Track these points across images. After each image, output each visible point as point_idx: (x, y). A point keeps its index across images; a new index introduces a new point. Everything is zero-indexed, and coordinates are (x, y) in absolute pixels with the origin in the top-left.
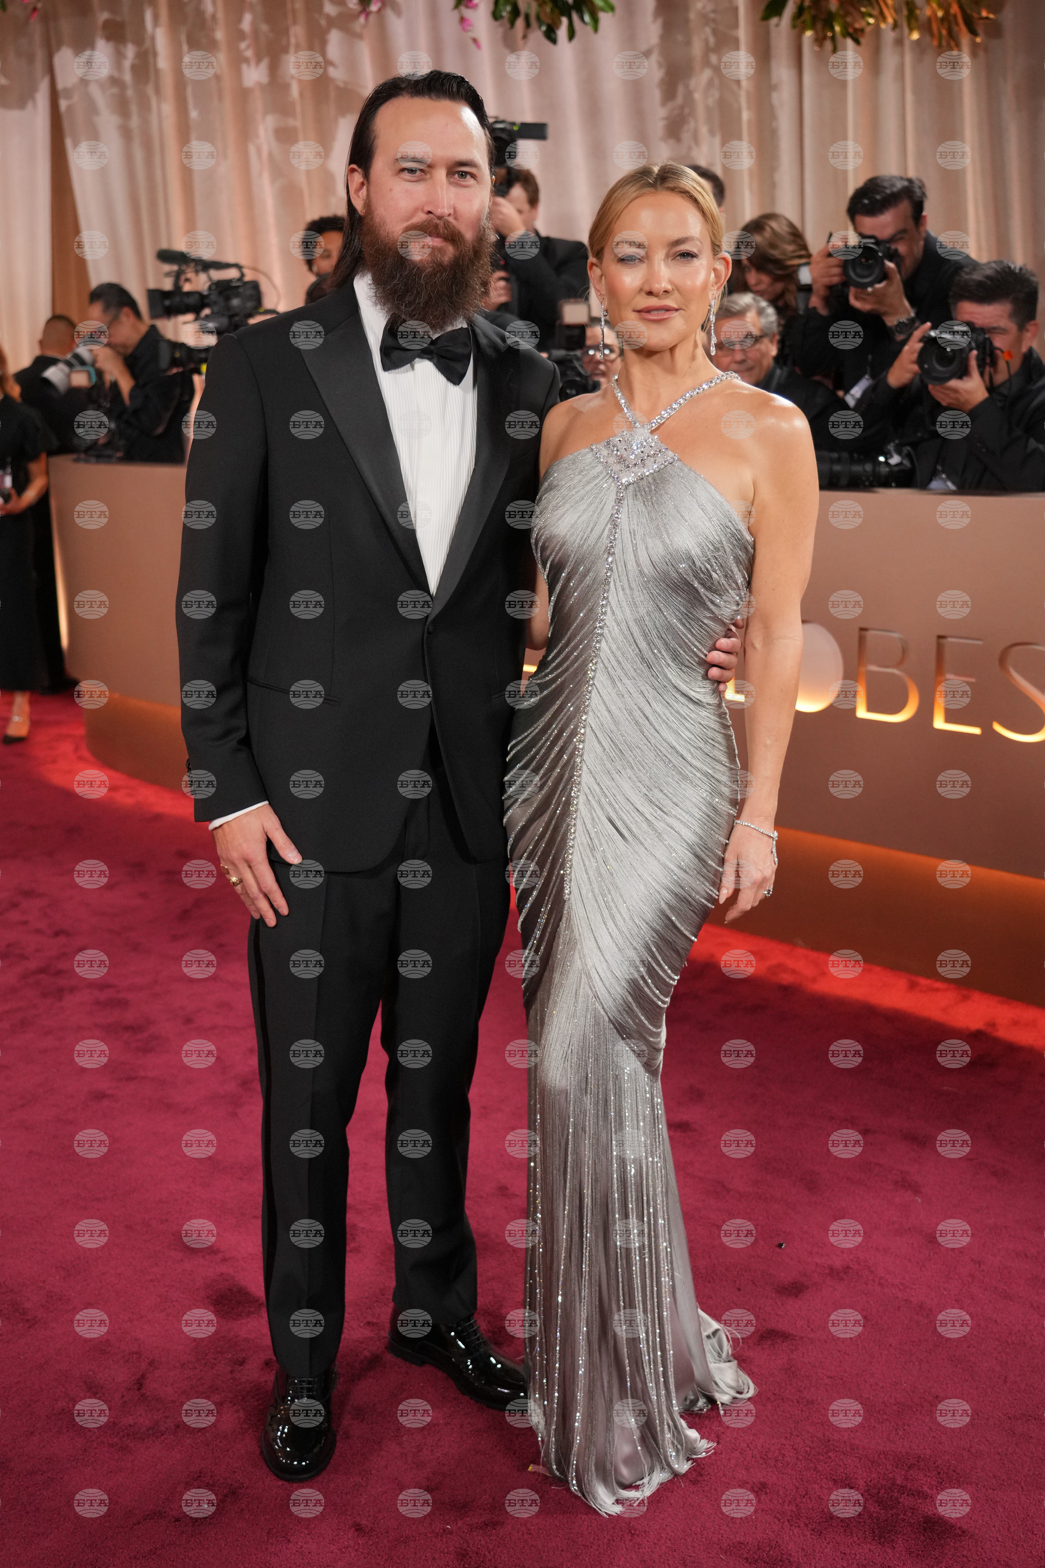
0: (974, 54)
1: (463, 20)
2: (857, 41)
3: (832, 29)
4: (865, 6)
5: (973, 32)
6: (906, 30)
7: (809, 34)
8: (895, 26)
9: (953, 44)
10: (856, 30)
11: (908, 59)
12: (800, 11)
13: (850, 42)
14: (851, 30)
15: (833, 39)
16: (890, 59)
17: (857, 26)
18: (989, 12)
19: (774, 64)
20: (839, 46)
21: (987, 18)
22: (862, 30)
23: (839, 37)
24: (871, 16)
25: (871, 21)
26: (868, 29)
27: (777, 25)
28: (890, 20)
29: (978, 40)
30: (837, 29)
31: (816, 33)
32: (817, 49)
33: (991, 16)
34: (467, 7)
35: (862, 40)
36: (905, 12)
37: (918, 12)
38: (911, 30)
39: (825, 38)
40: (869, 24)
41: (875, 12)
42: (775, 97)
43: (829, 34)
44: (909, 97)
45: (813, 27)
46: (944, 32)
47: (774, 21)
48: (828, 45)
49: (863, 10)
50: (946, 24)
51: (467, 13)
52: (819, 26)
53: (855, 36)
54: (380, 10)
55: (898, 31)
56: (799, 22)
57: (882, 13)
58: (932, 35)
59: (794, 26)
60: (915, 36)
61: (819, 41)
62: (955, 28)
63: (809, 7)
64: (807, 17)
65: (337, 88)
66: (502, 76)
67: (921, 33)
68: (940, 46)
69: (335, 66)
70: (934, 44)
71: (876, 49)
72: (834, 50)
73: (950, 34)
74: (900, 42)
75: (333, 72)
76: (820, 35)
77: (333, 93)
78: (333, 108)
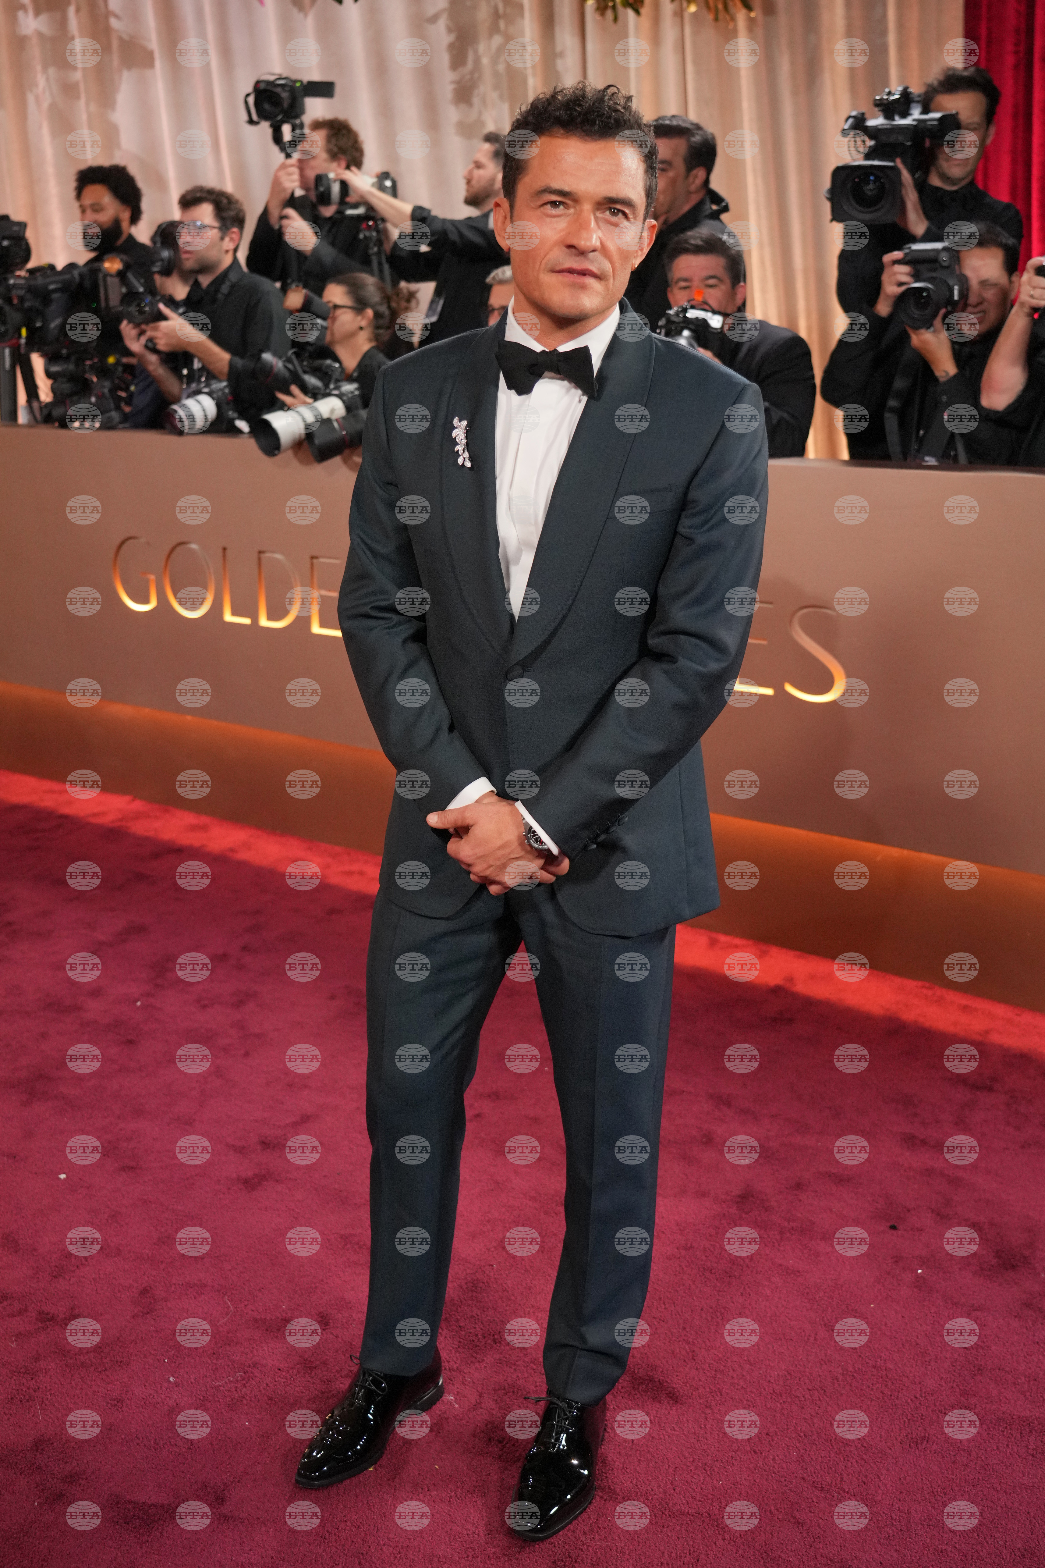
0: (749, 29)
2: (637, 12)
5: (748, 7)
6: (685, 4)
9: (728, 18)
10: (636, 1)
13: (630, 13)
14: (631, 1)
15: (614, 8)
16: (670, 30)
19: (558, 30)
20: (620, 15)
22: (642, 2)
23: (620, 8)
29: (753, 15)
32: (598, 17)
35: (644, 11)
38: (689, 3)
39: (606, 7)
42: (560, 64)
43: (610, 4)
46: (720, 6)
48: (609, 14)
53: (635, 6)
55: (676, 3)
58: (708, 7)
60: (693, 8)
61: (601, 10)
62: (730, 4)
65: (121, 39)
66: (288, 33)
67: (698, 6)
68: (716, 19)
69: (117, 17)
70: (710, 17)
71: (656, 20)
72: (616, 19)
73: (726, 8)
74: (679, 14)
75: (114, 23)
76: (602, 5)
77: (115, 44)
78: (115, 59)
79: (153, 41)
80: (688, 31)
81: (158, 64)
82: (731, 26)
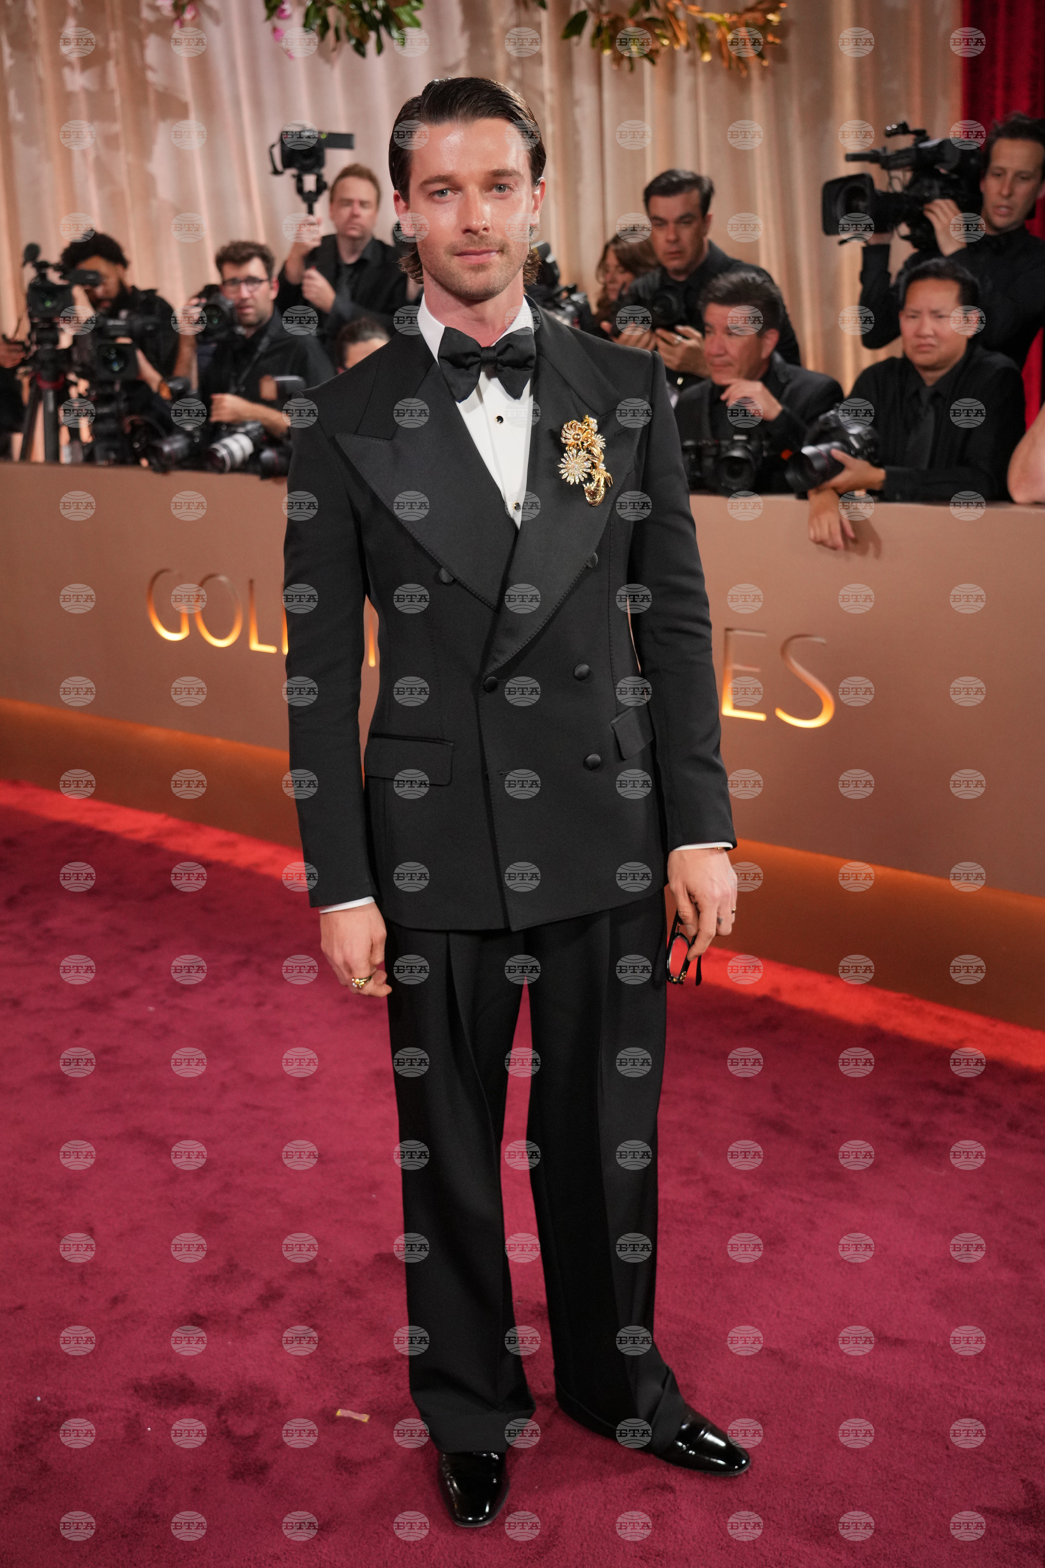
0: (763, 77)
1: (275, 30)
2: (653, 62)
4: (660, 28)
5: (761, 56)
6: (698, 52)
7: (607, 53)
8: (688, 48)
9: (741, 66)
10: (652, 51)
11: (701, 79)
12: (599, 31)
13: (646, 63)
16: (684, 79)
18: (776, 36)
19: (576, 80)
20: (637, 66)
21: (773, 43)
22: (657, 52)
24: (665, 37)
25: (666, 42)
26: (663, 50)
27: (577, 44)
28: (683, 42)
29: (765, 63)
31: (614, 52)
32: (615, 68)
33: (777, 41)
34: (280, 18)
35: (659, 60)
36: (697, 35)
37: (709, 35)
38: (703, 51)
39: (622, 57)
40: (663, 45)
41: (669, 34)
42: (578, 112)
44: (703, 116)
45: (611, 47)
47: (575, 39)
48: (626, 64)
49: (658, 31)
51: (280, 24)
53: (651, 56)
54: (194, 18)
55: (691, 52)
56: (598, 42)
57: (675, 35)
58: (722, 57)
59: (593, 45)
60: (707, 58)
61: (618, 59)
63: (607, 28)
64: (605, 36)
65: (157, 92)
66: (317, 85)
67: (712, 56)
68: (730, 68)
69: (153, 70)
70: (725, 65)
71: (672, 71)
72: (632, 69)
74: (693, 63)
75: (151, 76)
76: (619, 55)
77: (152, 97)
78: (152, 112)
79: (188, 92)
81: (192, 114)
82: (744, 74)
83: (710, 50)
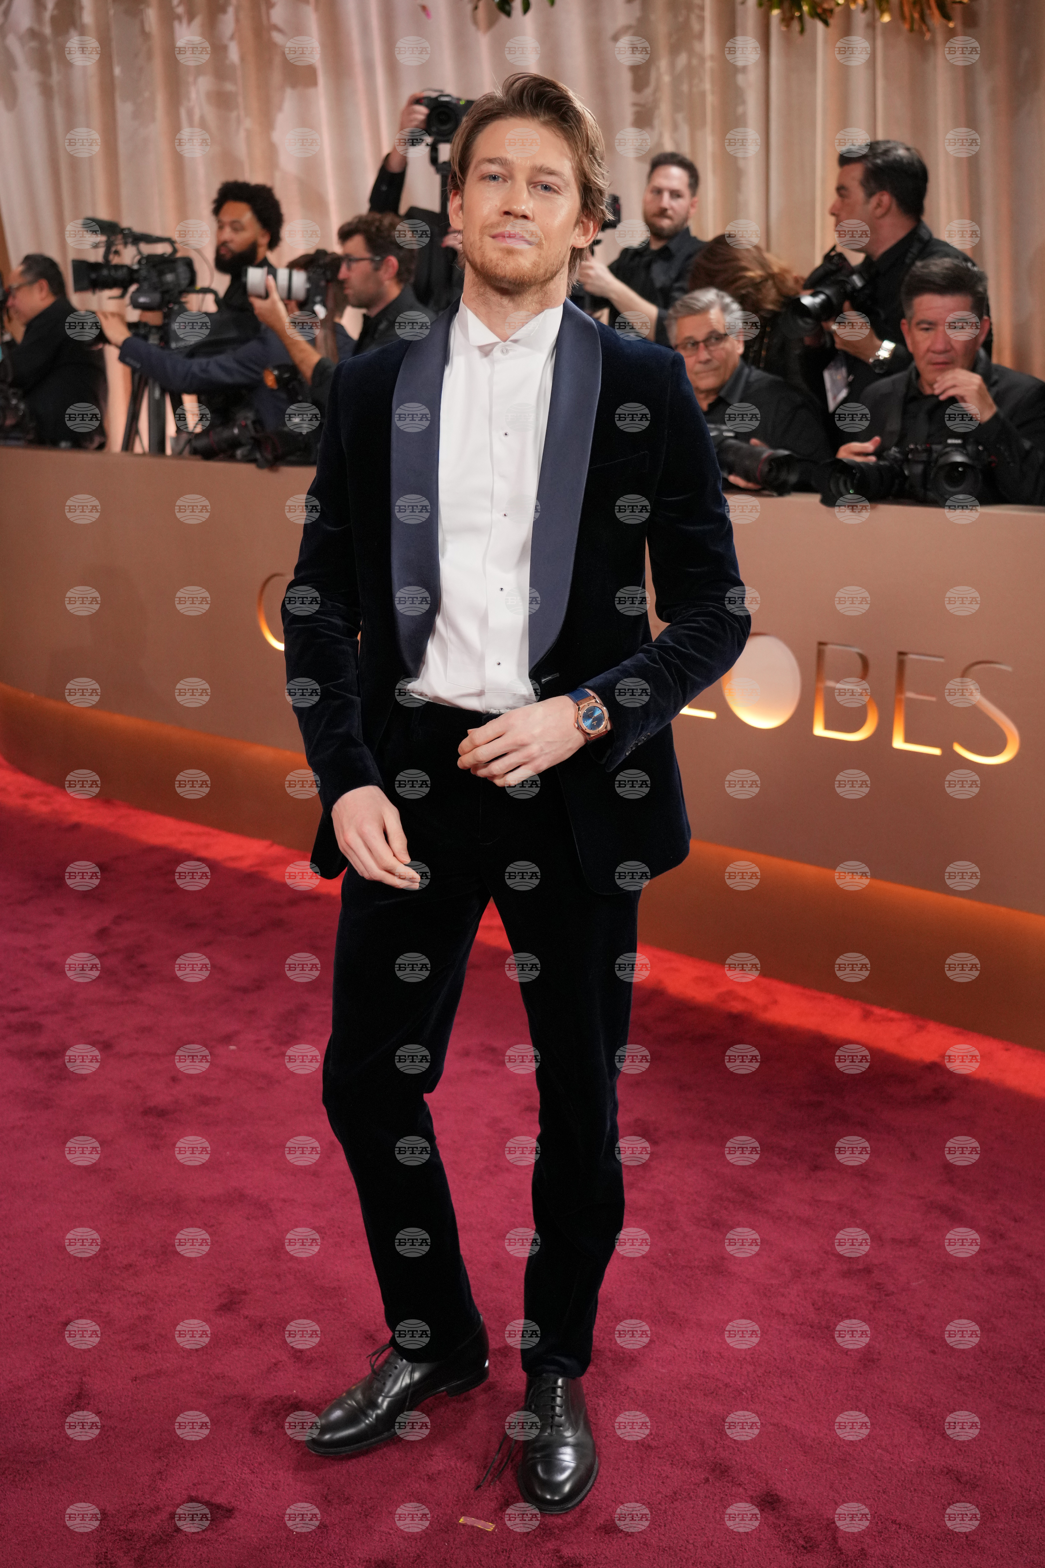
2: (826, 23)
3: (800, 8)
5: (947, 16)
6: (878, 13)
7: (776, 12)
8: (866, 8)
9: (924, 28)
10: (825, 10)
13: (818, 23)
14: (819, 11)
15: (801, 18)
17: (826, 6)
20: (807, 27)
21: (961, 3)
22: (831, 11)
23: (807, 19)
25: (841, 1)
26: (838, 10)
27: (743, 3)
28: (860, 2)
29: (951, 25)
30: (805, 8)
31: (783, 13)
32: (784, 29)
33: (965, 1)
35: (831, 21)
38: (882, 12)
39: (792, 18)
40: (838, 4)
42: (739, 79)
43: (797, 14)
44: (880, 83)
45: (780, 5)
46: (916, 16)
48: (796, 26)
50: (918, 8)
52: (786, 5)
53: (824, 16)
55: (868, 12)
58: (903, 17)
59: (760, 4)
60: (886, 18)
61: (787, 20)
62: (927, 12)
65: (283, 55)
66: (462, 49)
67: (892, 16)
68: (911, 30)
69: (280, 30)
70: (906, 27)
71: (846, 30)
72: (802, 31)
73: (923, 18)
74: (871, 25)
75: (277, 37)
76: (788, 15)
77: (277, 60)
78: (276, 77)
80: (879, 43)
81: (321, 79)
82: (928, 36)
83: (889, 10)
